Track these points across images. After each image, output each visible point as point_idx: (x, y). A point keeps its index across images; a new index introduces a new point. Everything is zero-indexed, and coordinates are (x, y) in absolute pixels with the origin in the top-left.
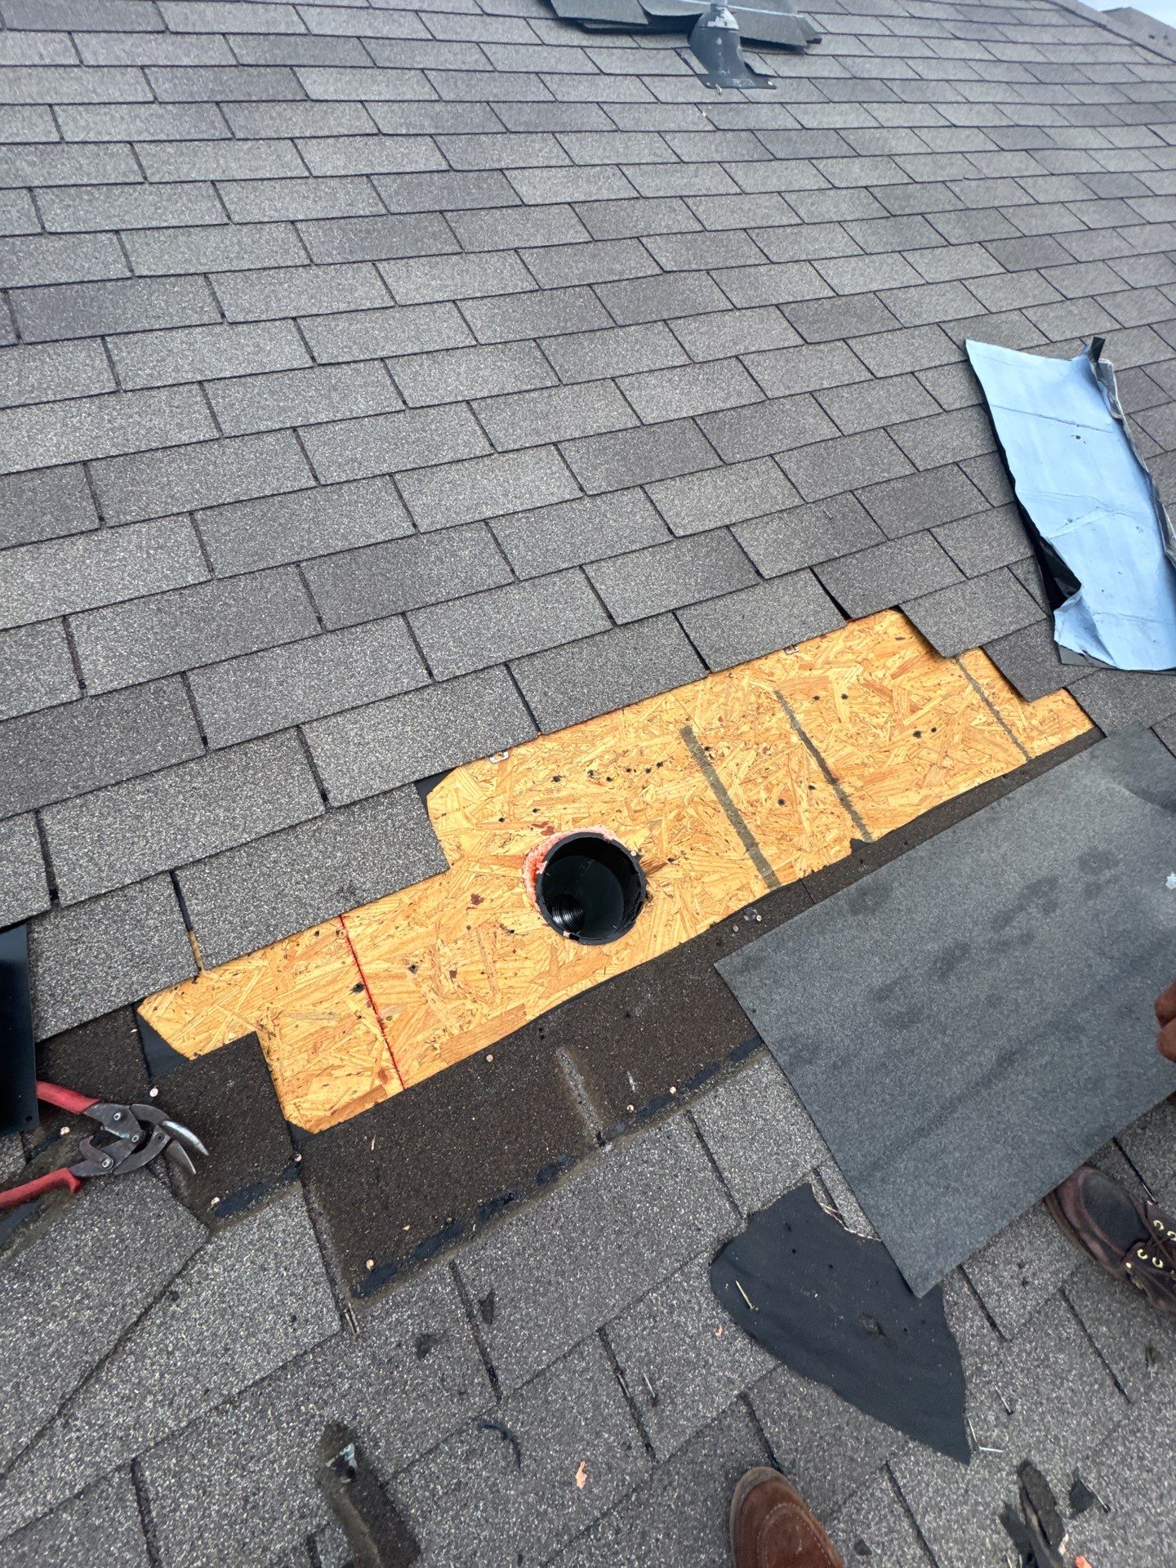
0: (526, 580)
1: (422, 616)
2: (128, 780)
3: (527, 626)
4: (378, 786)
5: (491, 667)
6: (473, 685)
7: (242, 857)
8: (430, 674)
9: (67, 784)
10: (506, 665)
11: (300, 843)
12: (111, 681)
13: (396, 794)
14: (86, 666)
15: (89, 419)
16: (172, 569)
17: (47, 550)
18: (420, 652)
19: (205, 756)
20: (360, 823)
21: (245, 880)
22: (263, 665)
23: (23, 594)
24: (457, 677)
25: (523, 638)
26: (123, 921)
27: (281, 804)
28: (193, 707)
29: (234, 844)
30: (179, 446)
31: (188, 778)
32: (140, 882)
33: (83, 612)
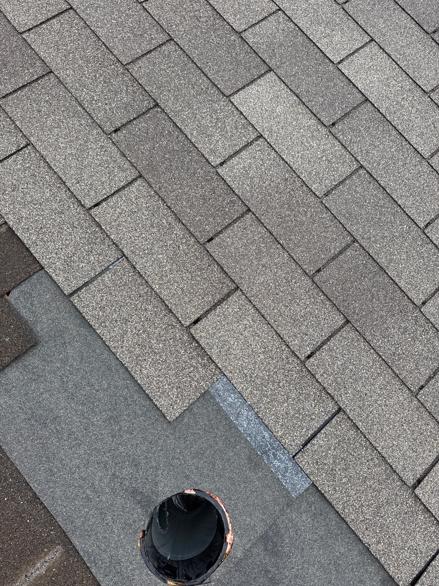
0: (419, 401)
1: (353, 334)
2: (173, 211)
3: (379, 415)
4: (214, 353)
5: (333, 398)
6: (313, 391)
7: (143, 290)
8: (309, 357)
9: (161, 183)
10: (340, 409)
11: (161, 319)
12: (230, 177)
13: (212, 366)
14: (235, 160)
15: (399, 88)
16: (318, 173)
17: (301, 108)
18: (324, 343)
19: (201, 244)
20: (185, 351)
21: (130, 297)
22: (272, 251)
23: (266, 110)
24: (314, 377)
25: (368, 416)
26: (90, 244)
27: (183, 298)
28: (230, 225)
29: (150, 282)
30: (406, 140)
31: (184, 241)
32: (114, 243)
33: (268, 143)
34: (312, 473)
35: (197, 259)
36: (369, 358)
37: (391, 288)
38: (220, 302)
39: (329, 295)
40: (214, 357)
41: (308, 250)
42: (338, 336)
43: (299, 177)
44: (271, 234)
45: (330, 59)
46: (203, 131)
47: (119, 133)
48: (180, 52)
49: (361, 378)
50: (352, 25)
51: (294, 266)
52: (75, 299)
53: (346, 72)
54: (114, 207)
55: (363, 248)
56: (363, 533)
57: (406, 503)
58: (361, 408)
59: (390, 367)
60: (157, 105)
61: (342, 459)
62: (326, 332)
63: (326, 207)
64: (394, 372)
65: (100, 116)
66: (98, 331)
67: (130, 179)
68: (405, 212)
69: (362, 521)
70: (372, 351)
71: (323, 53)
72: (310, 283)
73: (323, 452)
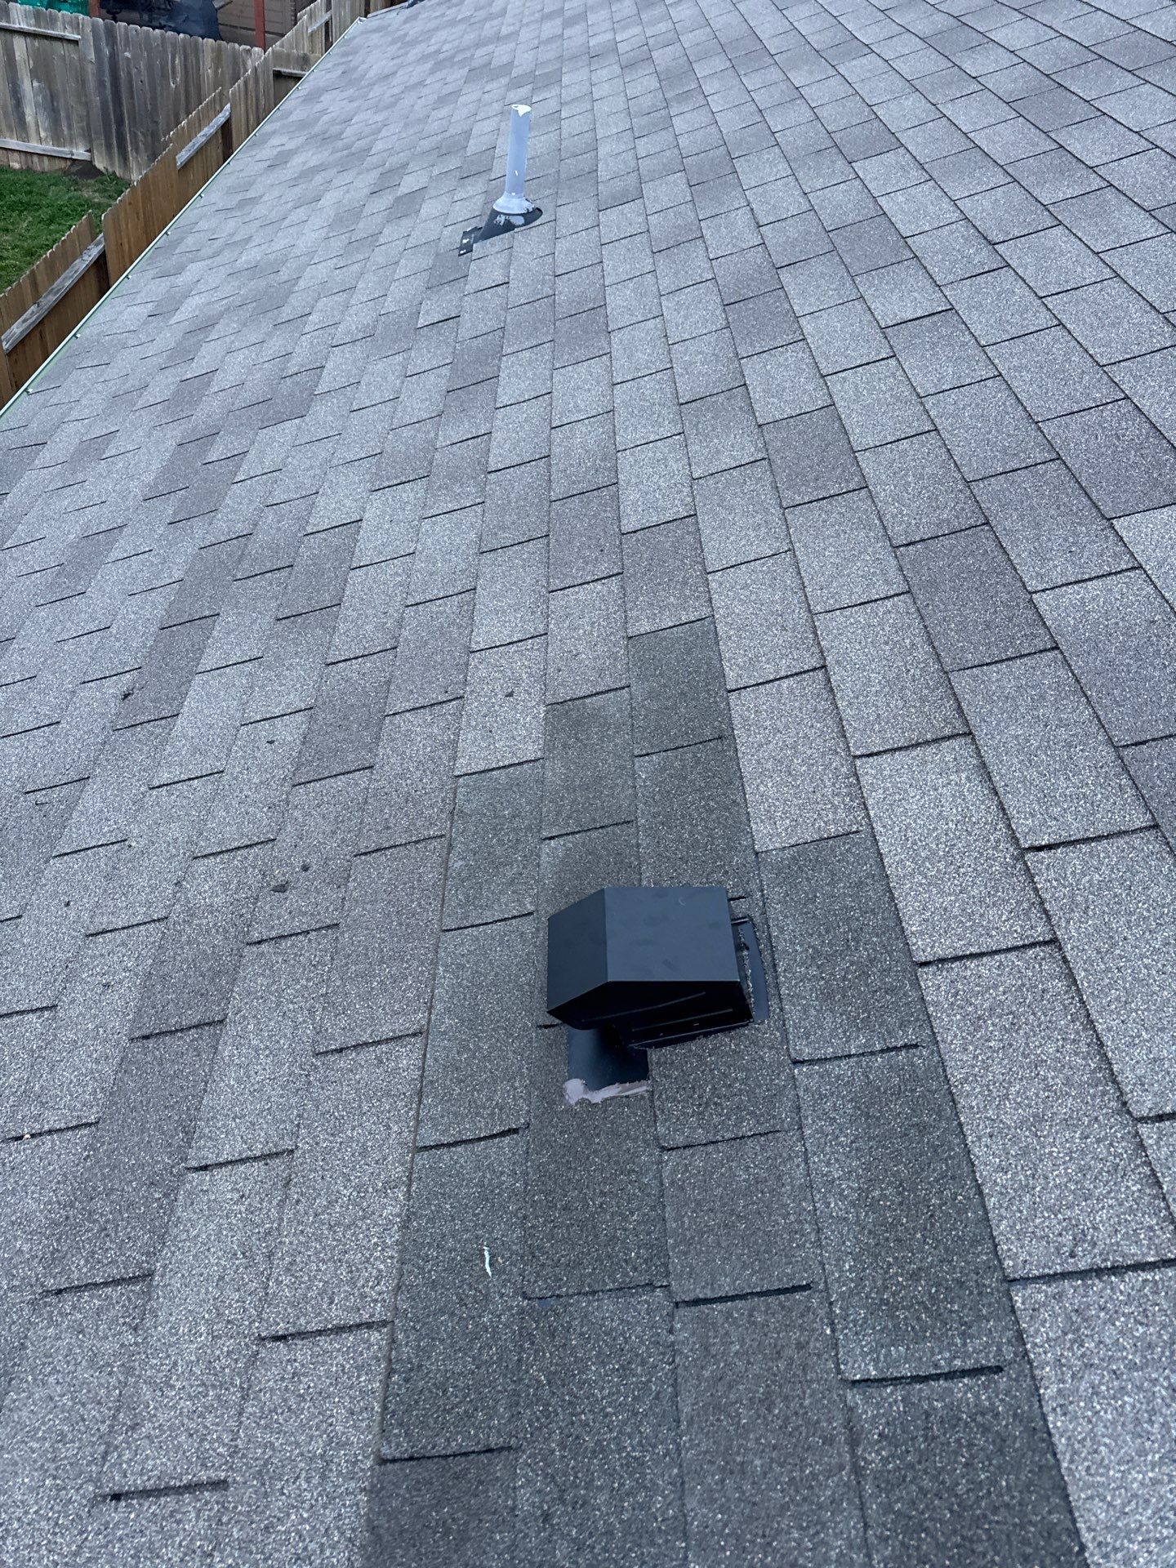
1: (1155, 848)
2: (928, 632)
4: (874, 797)
5: (1049, 920)
6: (1016, 898)
7: (824, 706)
8: (1039, 849)
9: (933, 600)
11: (825, 741)
12: (1050, 605)
13: (861, 812)
14: (1071, 589)
18: (1083, 841)
19: (944, 673)
20: (834, 783)
21: (801, 710)
22: (1065, 702)
24: (1033, 880)
26: (791, 648)
27: (873, 726)
28: (1010, 659)
29: (839, 699)
31: (922, 665)
32: (821, 651)
33: (1148, 576)
34: (936, 1004)
35: (928, 688)
40: (871, 802)
44: (1078, 681)
46: (1039, 552)
47: (910, 548)
48: (1062, 471)
49: (1130, 913)
51: (1094, 728)
52: (733, 696)
54: (848, 617)
56: (979, 1138)
57: (1111, 1145)
58: (1099, 953)
61: (1011, 1013)
62: (1100, 829)
65: (895, 530)
66: (736, 733)
67: (891, 593)
69: (989, 1118)
72: (1110, 758)
73: (978, 985)
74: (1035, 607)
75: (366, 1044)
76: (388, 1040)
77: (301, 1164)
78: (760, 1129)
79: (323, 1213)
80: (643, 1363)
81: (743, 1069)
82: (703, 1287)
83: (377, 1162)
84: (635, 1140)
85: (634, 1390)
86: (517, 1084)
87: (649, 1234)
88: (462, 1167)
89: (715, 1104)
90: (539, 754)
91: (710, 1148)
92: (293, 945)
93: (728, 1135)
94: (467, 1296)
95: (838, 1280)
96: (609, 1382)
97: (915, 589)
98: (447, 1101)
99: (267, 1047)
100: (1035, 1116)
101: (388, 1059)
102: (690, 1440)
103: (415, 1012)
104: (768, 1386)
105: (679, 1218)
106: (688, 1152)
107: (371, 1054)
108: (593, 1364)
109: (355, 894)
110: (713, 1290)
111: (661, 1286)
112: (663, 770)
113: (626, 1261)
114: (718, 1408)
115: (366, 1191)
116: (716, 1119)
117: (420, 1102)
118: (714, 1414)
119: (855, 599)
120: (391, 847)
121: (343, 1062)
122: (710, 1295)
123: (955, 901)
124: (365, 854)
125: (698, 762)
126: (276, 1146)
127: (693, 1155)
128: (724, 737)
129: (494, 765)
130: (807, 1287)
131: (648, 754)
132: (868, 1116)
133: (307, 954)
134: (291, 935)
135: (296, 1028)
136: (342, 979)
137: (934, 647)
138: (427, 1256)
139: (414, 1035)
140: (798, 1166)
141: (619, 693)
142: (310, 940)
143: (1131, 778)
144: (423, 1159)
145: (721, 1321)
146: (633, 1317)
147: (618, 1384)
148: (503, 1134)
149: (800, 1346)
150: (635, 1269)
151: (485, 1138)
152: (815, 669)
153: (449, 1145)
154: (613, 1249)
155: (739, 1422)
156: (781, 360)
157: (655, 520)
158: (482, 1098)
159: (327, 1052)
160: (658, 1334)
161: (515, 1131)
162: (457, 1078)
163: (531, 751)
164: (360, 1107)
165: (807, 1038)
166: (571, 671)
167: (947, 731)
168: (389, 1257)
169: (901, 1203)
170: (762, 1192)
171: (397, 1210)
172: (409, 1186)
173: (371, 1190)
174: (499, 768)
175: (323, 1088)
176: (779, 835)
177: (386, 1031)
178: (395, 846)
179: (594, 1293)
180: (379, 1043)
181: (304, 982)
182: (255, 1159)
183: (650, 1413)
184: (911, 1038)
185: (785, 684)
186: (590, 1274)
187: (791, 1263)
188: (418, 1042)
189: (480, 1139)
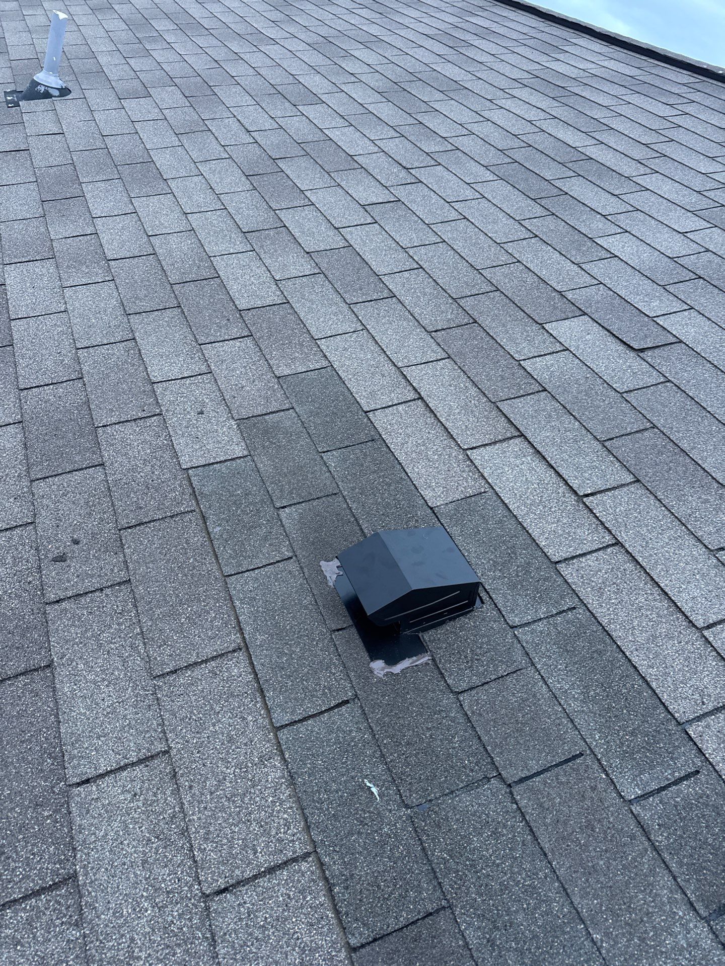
1: (642, 491)
2: (472, 380)
3: (665, 558)
4: (487, 472)
6: (589, 523)
7: (431, 420)
8: (588, 495)
9: (466, 363)
10: (617, 543)
11: (442, 441)
12: (531, 368)
27: (466, 432)
28: (523, 395)
29: (439, 417)
31: (477, 399)
32: (414, 389)
33: (573, 354)
34: (575, 583)
35: (486, 411)
36: (657, 512)
37: (692, 467)
38: (500, 441)
39: (620, 458)
40: (486, 475)
41: (603, 424)
42: (625, 489)
43: (600, 377)
44: (564, 407)
45: (645, 314)
46: (511, 339)
47: (438, 333)
48: (503, 297)
49: (647, 526)
50: (672, 298)
51: (584, 432)
52: (371, 415)
53: (661, 323)
54: (421, 370)
55: (664, 434)
56: (632, 652)
57: (693, 644)
58: (643, 547)
59: (684, 525)
60: (476, 322)
61: (614, 583)
62: (611, 483)
63: (626, 400)
64: (689, 530)
65: (424, 322)
66: (383, 437)
67: (439, 358)
68: (715, 417)
69: (631, 641)
70: (663, 508)
71: (639, 310)
72: (600, 447)
73: (591, 571)
74: (523, 368)
75: (196, 663)
76: (213, 658)
77: (180, 759)
78: (510, 670)
79: (217, 790)
80: (505, 826)
81: (483, 636)
82: (522, 770)
83: (246, 744)
84: (434, 691)
85: (507, 845)
86: (333, 671)
87: (470, 747)
88: (317, 733)
89: (476, 660)
90: (246, 453)
91: (486, 687)
92: (92, 600)
93: (493, 677)
94: (364, 818)
95: (596, 746)
96: (490, 844)
97: (453, 356)
98: (285, 692)
99: (104, 680)
100: (652, 636)
101: (221, 672)
102: (558, 863)
103: (228, 635)
104: (586, 817)
105: (488, 732)
106: (474, 692)
107: (205, 669)
108: (474, 836)
109: (135, 557)
110: (528, 770)
111: (493, 777)
112: (345, 460)
113: (464, 767)
114: (563, 838)
115: (247, 766)
116: (481, 669)
117: (263, 697)
118: (564, 843)
119: (419, 361)
120: (150, 522)
121: (182, 679)
122: (528, 774)
123: (557, 526)
124: (129, 528)
125: (365, 455)
126: (149, 750)
127: (477, 693)
128: (376, 439)
129: (212, 461)
130: (581, 754)
131: (328, 451)
132: (568, 651)
133: (109, 606)
134: (86, 593)
135: (124, 661)
136: (151, 620)
137: (479, 388)
138: (321, 799)
139: (234, 651)
140: (542, 687)
141: (287, 412)
142: (107, 595)
143: (615, 457)
144: (283, 735)
145: (542, 787)
146: (485, 800)
147: (496, 845)
148: (338, 706)
149: (594, 789)
150: (472, 771)
151: (326, 711)
152: (414, 400)
153: (300, 721)
154: (452, 762)
155: (580, 843)
156: (303, 214)
157: (259, 303)
158: (311, 685)
159: (163, 675)
160: (506, 806)
161: (347, 702)
162: (286, 675)
163: (239, 450)
164: (212, 708)
165: (514, 612)
166: (243, 398)
167: (509, 435)
168: (289, 808)
169: (607, 696)
170: (529, 706)
171: (279, 774)
172: (282, 754)
173: (250, 765)
174: (217, 463)
175: (173, 701)
176: (439, 496)
177: (209, 652)
178: (154, 521)
179: (452, 792)
180: (206, 661)
181: (115, 626)
182: (133, 764)
183: (524, 855)
184: (570, 604)
185: (400, 408)
186: (445, 781)
187: (565, 743)
188: (241, 655)
189: (322, 713)
